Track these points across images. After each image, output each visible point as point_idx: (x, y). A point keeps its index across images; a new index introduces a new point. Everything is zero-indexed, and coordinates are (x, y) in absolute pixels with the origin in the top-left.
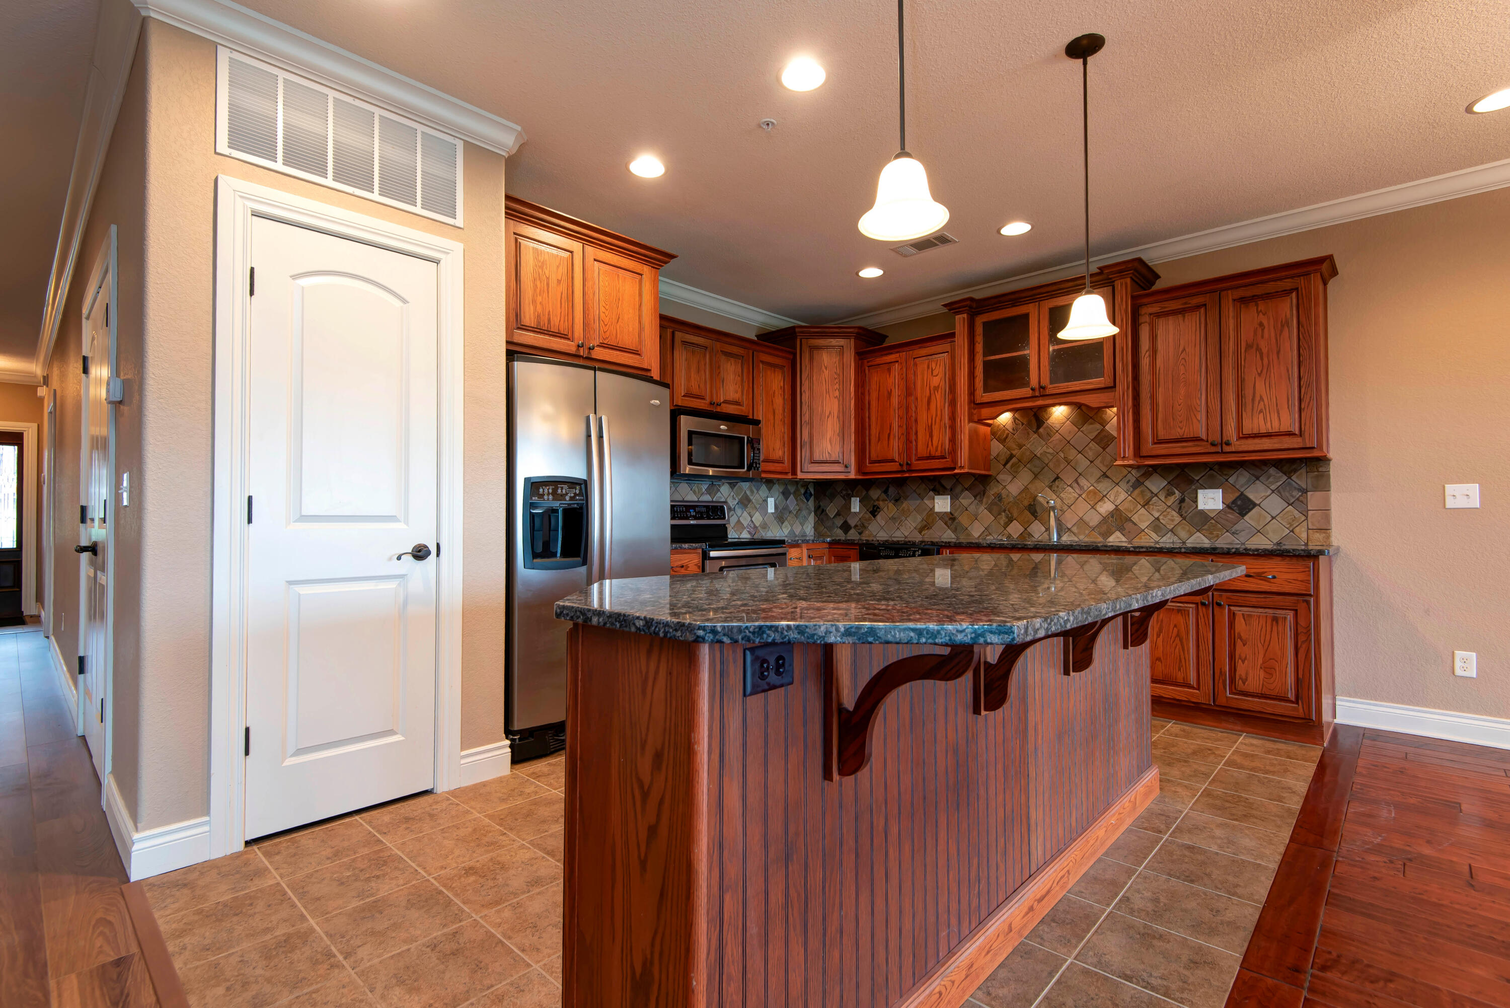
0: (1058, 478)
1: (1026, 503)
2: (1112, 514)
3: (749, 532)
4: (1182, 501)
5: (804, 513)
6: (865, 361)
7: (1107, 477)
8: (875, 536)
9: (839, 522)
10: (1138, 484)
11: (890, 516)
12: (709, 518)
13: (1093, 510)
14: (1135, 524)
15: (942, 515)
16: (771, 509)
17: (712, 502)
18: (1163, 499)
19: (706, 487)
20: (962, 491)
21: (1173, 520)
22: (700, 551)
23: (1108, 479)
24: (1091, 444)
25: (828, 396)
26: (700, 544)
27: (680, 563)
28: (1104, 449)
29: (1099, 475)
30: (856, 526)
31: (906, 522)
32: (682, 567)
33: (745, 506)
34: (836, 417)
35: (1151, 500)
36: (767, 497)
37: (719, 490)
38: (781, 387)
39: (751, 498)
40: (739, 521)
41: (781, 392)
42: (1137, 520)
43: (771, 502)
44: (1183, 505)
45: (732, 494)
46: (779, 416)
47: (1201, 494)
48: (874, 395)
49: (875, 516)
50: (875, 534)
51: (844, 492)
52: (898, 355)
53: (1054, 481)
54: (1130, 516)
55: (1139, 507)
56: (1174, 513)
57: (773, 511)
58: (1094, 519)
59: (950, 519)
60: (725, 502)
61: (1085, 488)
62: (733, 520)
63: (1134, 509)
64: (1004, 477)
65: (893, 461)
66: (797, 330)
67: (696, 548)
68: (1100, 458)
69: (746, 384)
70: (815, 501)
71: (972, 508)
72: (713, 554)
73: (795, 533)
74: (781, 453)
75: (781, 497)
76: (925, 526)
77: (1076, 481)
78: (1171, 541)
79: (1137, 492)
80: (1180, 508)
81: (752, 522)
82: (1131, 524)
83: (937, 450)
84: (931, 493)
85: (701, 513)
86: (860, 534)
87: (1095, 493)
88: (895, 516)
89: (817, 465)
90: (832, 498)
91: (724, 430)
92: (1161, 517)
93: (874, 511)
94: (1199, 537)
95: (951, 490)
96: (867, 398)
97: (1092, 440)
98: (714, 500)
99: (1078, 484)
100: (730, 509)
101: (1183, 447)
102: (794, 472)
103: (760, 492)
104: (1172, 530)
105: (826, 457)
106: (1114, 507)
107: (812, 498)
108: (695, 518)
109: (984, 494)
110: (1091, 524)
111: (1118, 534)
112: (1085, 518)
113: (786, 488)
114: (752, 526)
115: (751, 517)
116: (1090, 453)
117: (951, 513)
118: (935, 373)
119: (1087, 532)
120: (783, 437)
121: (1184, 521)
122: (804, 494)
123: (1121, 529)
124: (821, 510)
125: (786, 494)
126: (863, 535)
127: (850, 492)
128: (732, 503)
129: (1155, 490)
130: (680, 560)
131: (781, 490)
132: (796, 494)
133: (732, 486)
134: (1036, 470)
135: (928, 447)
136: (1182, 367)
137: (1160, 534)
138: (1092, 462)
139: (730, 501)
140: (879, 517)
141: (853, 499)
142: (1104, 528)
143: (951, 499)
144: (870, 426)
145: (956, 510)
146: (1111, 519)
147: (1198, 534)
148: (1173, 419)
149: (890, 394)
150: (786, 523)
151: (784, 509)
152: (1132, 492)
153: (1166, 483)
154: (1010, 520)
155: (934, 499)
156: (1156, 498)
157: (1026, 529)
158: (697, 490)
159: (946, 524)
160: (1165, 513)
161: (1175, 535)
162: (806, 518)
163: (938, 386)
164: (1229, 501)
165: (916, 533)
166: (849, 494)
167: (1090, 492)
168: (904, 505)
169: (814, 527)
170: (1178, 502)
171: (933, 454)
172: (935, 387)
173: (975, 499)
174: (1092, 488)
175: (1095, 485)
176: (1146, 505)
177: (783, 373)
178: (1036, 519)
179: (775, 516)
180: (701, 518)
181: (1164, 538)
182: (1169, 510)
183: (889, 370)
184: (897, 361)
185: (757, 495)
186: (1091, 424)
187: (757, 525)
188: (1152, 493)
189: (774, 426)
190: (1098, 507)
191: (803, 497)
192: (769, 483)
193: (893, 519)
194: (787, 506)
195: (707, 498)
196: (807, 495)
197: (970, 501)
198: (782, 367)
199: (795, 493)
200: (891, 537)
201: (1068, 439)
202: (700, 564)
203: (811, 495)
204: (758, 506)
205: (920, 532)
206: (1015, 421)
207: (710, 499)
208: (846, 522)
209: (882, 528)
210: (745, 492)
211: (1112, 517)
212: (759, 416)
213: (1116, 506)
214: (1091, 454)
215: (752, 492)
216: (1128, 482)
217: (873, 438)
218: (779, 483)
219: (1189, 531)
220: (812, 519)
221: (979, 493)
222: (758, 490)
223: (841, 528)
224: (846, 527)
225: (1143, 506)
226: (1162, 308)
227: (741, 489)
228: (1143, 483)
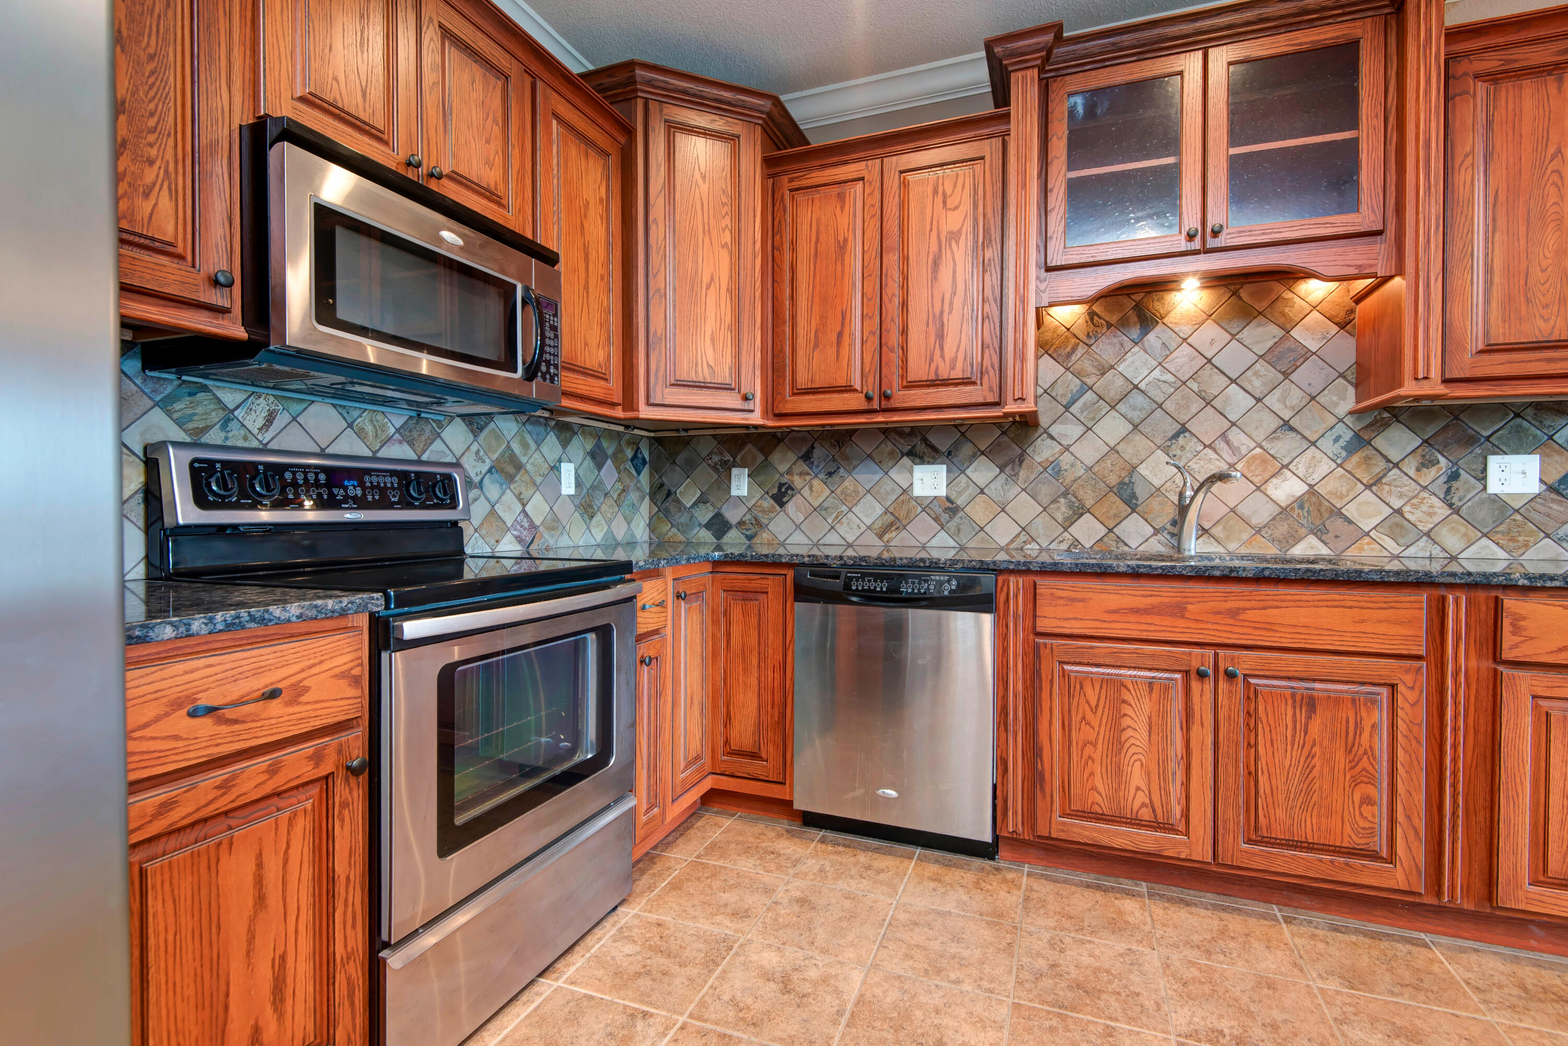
0: (1183, 429)
1: (1113, 480)
2: (1300, 502)
3: (519, 540)
4: (1454, 476)
5: (633, 496)
6: (785, 179)
7: (1292, 429)
8: (782, 544)
9: (704, 514)
10: (1359, 442)
11: (816, 504)
12: (409, 506)
13: (1258, 493)
14: (1350, 522)
15: (927, 505)
16: (568, 487)
17: (419, 462)
18: (1412, 473)
19: (399, 421)
20: (974, 457)
21: (1430, 515)
22: (363, 621)
23: (1294, 434)
24: (1257, 365)
25: (707, 240)
26: (359, 598)
27: (261, 683)
28: (1286, 375)
29: (1273, 427)
30: (741, 523)
31: (850, 515)
32: (273, 694)
33: (510, 478)
34: (724, 289)
35: (1385, 475)
36: (560, 461)
37: (439, 435)
38: (601, 199)
39: (524, 460)
40: (493, 512)
41: (600, 210)
42: (1356, 515)
43: (568, 471)
44: (1455, 484)
45: (475, 447)
46: (596, 269)
47: (1495, 463)
48: (804, 251)
49: (782, 504)
50: (782, 538)
51: (716, 458)
52: (863, 165)
53: (1176, 436)
54: (1339, 506)
55: (1360, 487)
56: (1434, 500)
57: (572, 491)
58: (1260, 512)
59: (946, 510)
60: (457, 465)
61: (1244, 450)
62: (479, 510)
63: (1348, 491)
64: (1068, 431)
65: (849, 389)
66: (639, 72)
67: (343, 613)
68: (1277, 392)
69: (515, 153)
70: (651, 475)
71: (995, 490)
72: (412, 629)
73: (614, 538)
74: (601, 355)
75: (588, 462)
76: (892, 524)
77: (1224, 436)
78: (1428, 554)
79: (1355, 459)
80: (1448, 491)
81: (526, 515)
82: (1340, 522)
83: (953, 368)
84: (906, 461)
85: (383, 491)
86: (750, 538)
87: (1264, 462)
88: (826, 504)
89: (682, 390)
90: (690, 467)
91: (451, 246)
92: (1406, 509)
93: (781, 496)
94: (1486, 547)
95: (950, 453)
96: (787, 257)
97: (1261, 357)
98: (425, 457)
99: (1228, 443)
100: (469, 484)
101: (1550, 360)
102: (629, 401)
103: (545, 449)
104: (1428, 534)
105: (704, 374)
106: (1306, 488)
107: (646, 471)
108: (361, 504)
109: (1021, 462)
110: (1254, 522)
111: (1312, 540)
112: (1241, 509)
113: (598, 446)
114: (526, 525)
115: (524, 505)
116: (1257, 383)
117: (948, 499)
118: (951, 203)
119: (1245, 536)
120: (607, 320)
121: (1455, 516)
122: (632, 460)
123: (1319, 532)
124: (664, 492)
125: (597, 457)
126: (757, 540)
127: (728, 457)
128: (474, 468)
129: (1395, 456)
130: (258, 672)
131: (589, 447)
132: (617, 458)
133: (475, 423)
134: (1136, 416)
135: (932, 360)
136: (1553, 190)
137: (1402, 541)
138: (1259, 400)
139: (469, 463)
140: (790, 507)
141: (735, 471)
142: (1282, 529)
143: (948, 471)
144: (793, 317)
145: (960, 494)
146: (1297, 511)
147: (1485, 541)
148: (1528, 301)
149: (842, 247)
150: (598, 518)
151: (593, 487)
152: (1345, 460)
153: (1418, 441)
154: (1079, 512)
155: (911, 472)
156: (1395, 471)
157: (1111, 530)
158: (369, 428)
159: (936, 519)
160: (1415, 501)
161: (1436, 543)
162: (634, 508)
163: (960, 231)
164: (1554, 477)
165: (871, 538)
166: (726, 462)
167: (1254, 457)
168: (846, 483)
169: (649, 525)
170: (1444, 478)
171: (944, 374)
172: (950, 233)
173: (1002, 471)
174: (1258, 450)
175: (1264, 444)
176: (1374, 484)
177: (606, 167)
178: (1133, 510)
179: (577, 502)
180: (384, 504)
181: (1411, 551)
182: (1425, 494)
183: (841, 197)
184: (862, 179)
185: (537, 455)
186: (1260, 325)
187: (537, 522)
188: (1388, 461)
189: (586, 287)
190: (1271, 489)
191: (629, 465)
192: (565, 431)
193: (819, 510)
194: (601, 482)
195: (400, 451)
196: (638, 462)
197: (991, 475)
198: (605, 154)
199: (615, 456)
200: (817, 545)
201: (1209, 356)
202: (364, 672)
203: (644, 462)
204: (538, 480)
205: (880, 536)
206: (1092, 319)
207: (412, 456)
208: (718, 516)
209: (798, 527)
210: (509, 447)
211: (1301, 507)
212: (549, 240)
213: (1311, 486)
214: (1257, 386)
215: (525, 446)
216: (1336, 440)
217: (801, 341)
218: (583, 433)
219: (1465, 535)
220: (645, 508)
221: (1012, 461)
222: (538, 445)
223: (708, 526)
224: (719, 526)
225: (1368, 487)
226: (1508, 62)
227: (498, 436)
228: (1369, 443)
